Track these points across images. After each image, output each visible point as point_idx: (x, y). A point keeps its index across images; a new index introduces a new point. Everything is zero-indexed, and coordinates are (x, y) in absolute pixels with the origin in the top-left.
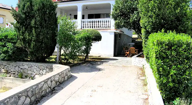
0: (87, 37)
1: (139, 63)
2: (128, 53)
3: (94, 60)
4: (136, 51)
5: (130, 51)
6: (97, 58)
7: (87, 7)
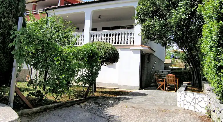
0: (91, 53)
1: (192, 104)
2: (162, 83)
3: (104, 95)
4: (176, 81)
5: (165, 81)
6: (111, 92)
7: (100, 16)
